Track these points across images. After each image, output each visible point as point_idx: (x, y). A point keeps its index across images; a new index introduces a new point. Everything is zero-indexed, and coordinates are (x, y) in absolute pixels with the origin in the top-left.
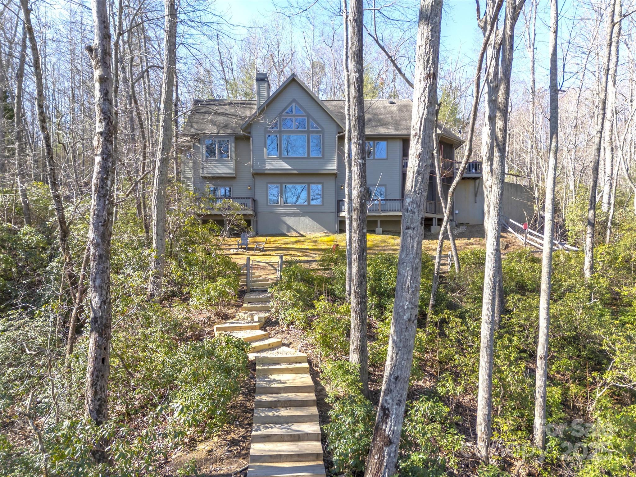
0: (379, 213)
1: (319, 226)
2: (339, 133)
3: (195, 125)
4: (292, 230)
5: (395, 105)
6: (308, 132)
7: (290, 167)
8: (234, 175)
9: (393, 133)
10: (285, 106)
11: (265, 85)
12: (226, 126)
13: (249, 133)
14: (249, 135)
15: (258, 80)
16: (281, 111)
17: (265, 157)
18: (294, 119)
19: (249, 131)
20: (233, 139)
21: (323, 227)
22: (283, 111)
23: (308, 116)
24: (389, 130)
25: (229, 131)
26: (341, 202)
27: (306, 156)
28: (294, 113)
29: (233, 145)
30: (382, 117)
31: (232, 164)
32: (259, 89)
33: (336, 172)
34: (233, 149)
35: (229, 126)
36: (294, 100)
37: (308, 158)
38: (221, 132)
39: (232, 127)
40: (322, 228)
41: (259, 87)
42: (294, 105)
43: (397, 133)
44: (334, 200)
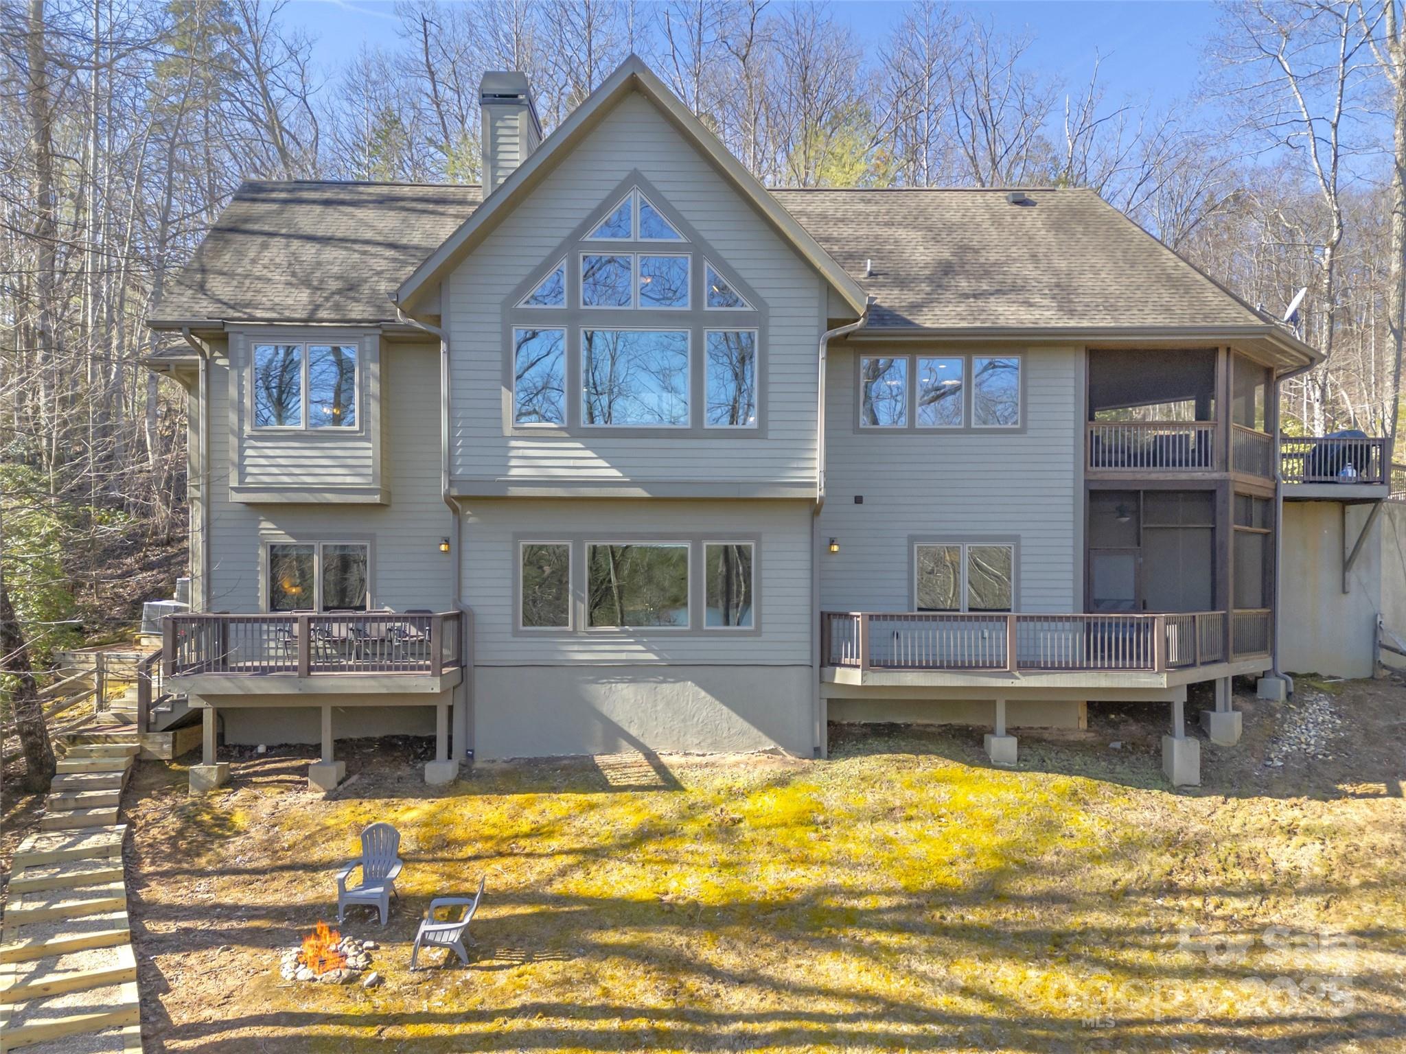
0: (1009, 675)
1: (740, 723)
2: (832, 324)
3: (217, 285)
4: (624, 743)
5: (1035, 212)
6: (696, 319)
7: (614, 473)
8: (376, 499)
9: (1053, 324)
10: (594, 205)
11: (520, 120)
12: (351, 288)
13: (437, 320)
14: (434, 330)
15: (488, 99)
16: (575, 224)
17: (508, 430)
18: (635, 260)
19: (434, 311)
20: (371, 342)
21: (760, 728)
22: (585, 226)
23: (699, 249)
24: (1037, 314)
25: (357, 311)
26: (835, 623)
27: (685, 422)
28: (636, 235)
29: (375, 368)
30: (993, 257)
31: (368, 452)
32: (494, 137)
33: (818, 493)
34: (374, 387)
35: (366, 290)
36: (635, 179)
37: (696, 431)
38: (323, 314)
39: (374, 291)
40: (755, 732)
41: (494, 129)
42: (634, 198)
43: (1072, 323)
44: (806, 610)
